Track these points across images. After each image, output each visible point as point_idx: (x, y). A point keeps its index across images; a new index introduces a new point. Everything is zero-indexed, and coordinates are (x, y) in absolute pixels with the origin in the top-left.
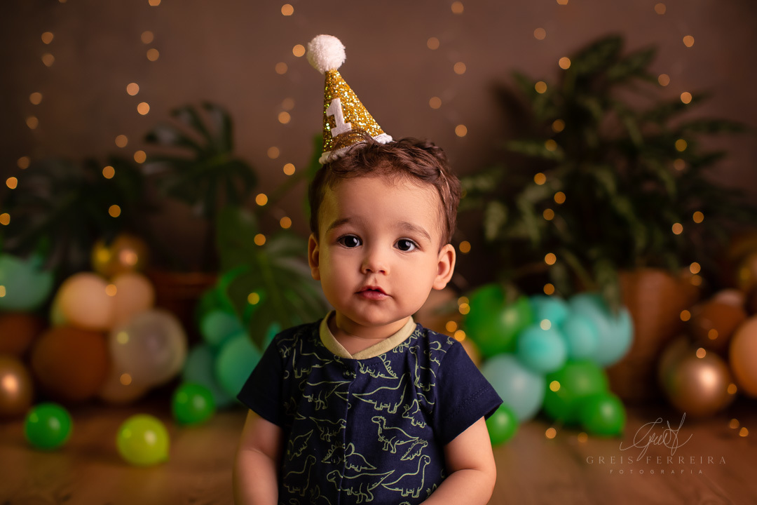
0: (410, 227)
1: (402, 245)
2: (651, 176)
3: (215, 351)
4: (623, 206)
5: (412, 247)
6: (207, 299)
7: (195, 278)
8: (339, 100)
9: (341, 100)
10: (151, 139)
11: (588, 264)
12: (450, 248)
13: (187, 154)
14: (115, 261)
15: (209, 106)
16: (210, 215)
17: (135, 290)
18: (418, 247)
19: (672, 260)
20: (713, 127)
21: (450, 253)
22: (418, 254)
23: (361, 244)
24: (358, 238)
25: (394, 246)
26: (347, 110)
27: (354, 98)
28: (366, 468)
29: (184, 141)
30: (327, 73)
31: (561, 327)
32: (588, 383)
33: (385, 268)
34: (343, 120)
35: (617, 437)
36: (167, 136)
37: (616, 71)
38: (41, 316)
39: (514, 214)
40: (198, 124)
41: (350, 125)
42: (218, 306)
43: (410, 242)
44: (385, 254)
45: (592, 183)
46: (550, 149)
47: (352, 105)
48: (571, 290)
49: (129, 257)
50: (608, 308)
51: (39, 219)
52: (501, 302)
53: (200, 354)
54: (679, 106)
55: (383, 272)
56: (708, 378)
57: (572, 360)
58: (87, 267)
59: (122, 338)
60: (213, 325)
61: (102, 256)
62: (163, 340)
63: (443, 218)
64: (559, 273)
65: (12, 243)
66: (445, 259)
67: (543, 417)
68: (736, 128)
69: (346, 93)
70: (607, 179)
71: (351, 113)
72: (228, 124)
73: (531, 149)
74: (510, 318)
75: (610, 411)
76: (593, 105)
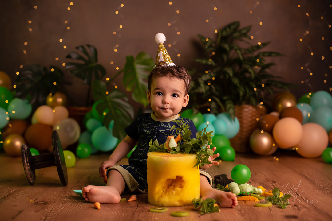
0: (176, 91)
1: (174, 95)
2: (247, 71)
3: (91, 133)
4: (236, 81)
5: (176, 96)
6: (88, 115)
7: (83, 108)
8: (162, 52)
9: (163, 52)
10: (69, 57)
11: (223, 102)
12: (188, 95)
13: (82, 62)
14: (55, 101)
15: (89, 46)
16: (89, 83)
17: (62, 111)
18: (178, 96)
19: (253, 101)
20: (270, 54)
21: (188, 97)
22: (178, 98)
23: (162, 95)
24: (162, 93)
25: (172, 96)
26: (164, 55)
27: (166, 52)
29: (80, 58)
30: (160, 44)
31: (213, 123)
32: (223, 143)
33: (169, 102)
35: (233, 161)
36: (74, 56)
37: (236, 34)
38: (28, 121)
40: (85, 52)
41: (164, 59)
42: (92, 117)
43: (176, 95)
44: (169, 98)
45: (225, 73)
47: (165, 54)
48: (218, 112)
49: (60, 100)
50: (230, 117)
51: (28, 86)
52: (192, 115)
53: (85, 134)
54: (258, 47)
55: (168, 104)
56: (265, 141)
57: (217, 134)
58: (45, 103)
60: (90, 124)
61: (50, 100)
62: (72, 128)
63: (186, 88)
64: (213, 105)
65: (19, 94)
66: (186, 99)
68: (278, 54)
69: (164, 50)
70: (230, 72)
71: (165, 56)
72: (96, 51)
74: (196, 119)
75: (230, 152)
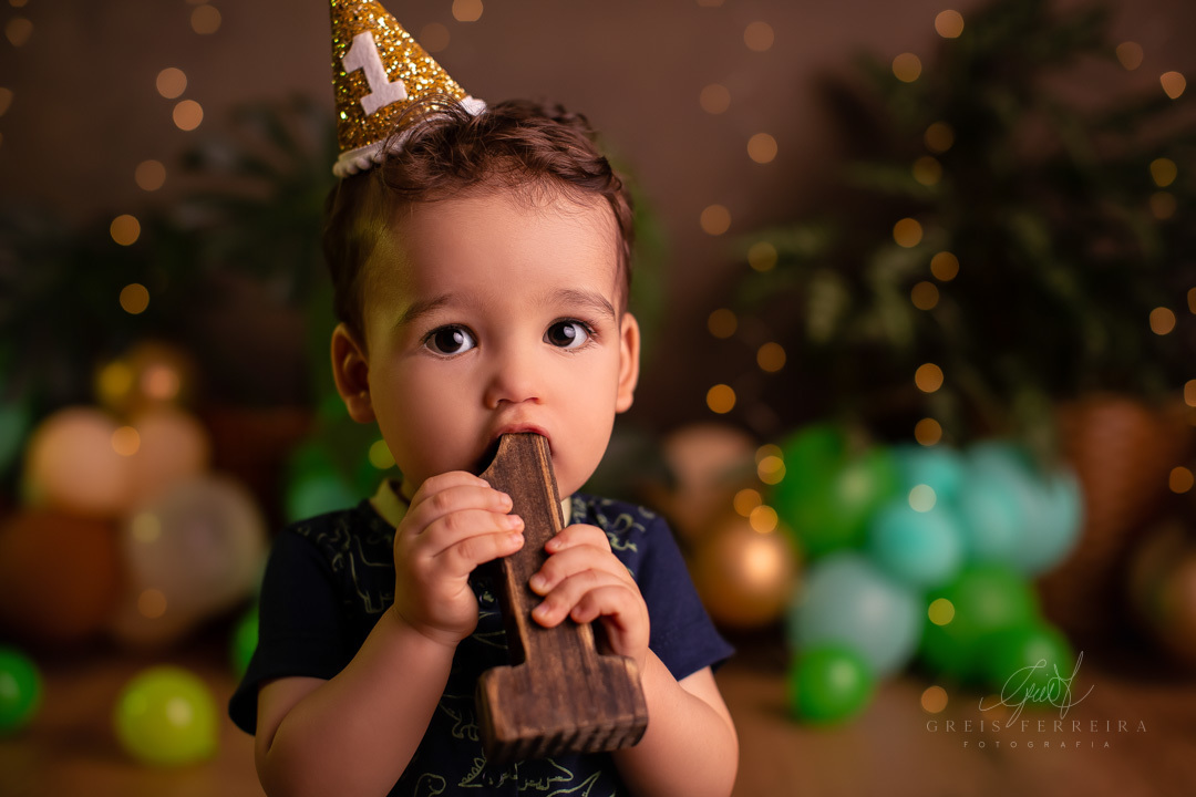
1: (560, 333)
4: (1061, 280)
5: (580, 337)
9: (374, 35)
10: (193, 162)
13: (257, 190)
14: (135, 388)
15: (299, 106)
21: (630, 332)
23: (475, 344)
25: (545, 339)
26: (389, 56)
28: (560, 779)
31: (953, 504)
32: (1000, 606)
33: (538, 393)
34: (385, 76)
36: (221, 155)
39: (861, 296)
40: (280, 136)
43: (573, 325)
44: (530, 360)
46: (926, 179)
47: (398, 43)
48: (968, 433)
49: (162, 381)
50: (1036, 467)
52: (838, 458)
54: (1160, 102)
55: (535, 400)
57: (973, 563)
58: (84, 398)
59: (146, 530)
61: (118, 381)
64: (945, 405)
67: (919, 669)
69: (381, 21)
70: (1031, 231)
71: (399, 59)
73: (885, 178)
74: (857, 485)
76: (1001, 102)
